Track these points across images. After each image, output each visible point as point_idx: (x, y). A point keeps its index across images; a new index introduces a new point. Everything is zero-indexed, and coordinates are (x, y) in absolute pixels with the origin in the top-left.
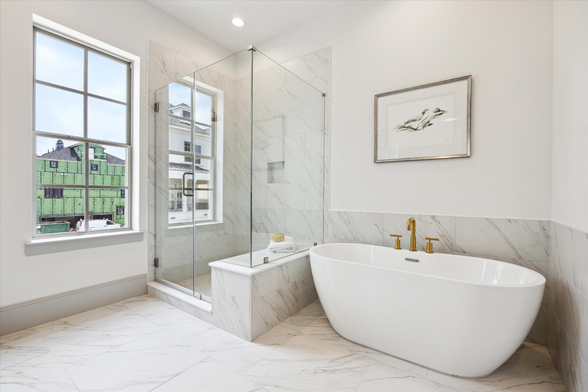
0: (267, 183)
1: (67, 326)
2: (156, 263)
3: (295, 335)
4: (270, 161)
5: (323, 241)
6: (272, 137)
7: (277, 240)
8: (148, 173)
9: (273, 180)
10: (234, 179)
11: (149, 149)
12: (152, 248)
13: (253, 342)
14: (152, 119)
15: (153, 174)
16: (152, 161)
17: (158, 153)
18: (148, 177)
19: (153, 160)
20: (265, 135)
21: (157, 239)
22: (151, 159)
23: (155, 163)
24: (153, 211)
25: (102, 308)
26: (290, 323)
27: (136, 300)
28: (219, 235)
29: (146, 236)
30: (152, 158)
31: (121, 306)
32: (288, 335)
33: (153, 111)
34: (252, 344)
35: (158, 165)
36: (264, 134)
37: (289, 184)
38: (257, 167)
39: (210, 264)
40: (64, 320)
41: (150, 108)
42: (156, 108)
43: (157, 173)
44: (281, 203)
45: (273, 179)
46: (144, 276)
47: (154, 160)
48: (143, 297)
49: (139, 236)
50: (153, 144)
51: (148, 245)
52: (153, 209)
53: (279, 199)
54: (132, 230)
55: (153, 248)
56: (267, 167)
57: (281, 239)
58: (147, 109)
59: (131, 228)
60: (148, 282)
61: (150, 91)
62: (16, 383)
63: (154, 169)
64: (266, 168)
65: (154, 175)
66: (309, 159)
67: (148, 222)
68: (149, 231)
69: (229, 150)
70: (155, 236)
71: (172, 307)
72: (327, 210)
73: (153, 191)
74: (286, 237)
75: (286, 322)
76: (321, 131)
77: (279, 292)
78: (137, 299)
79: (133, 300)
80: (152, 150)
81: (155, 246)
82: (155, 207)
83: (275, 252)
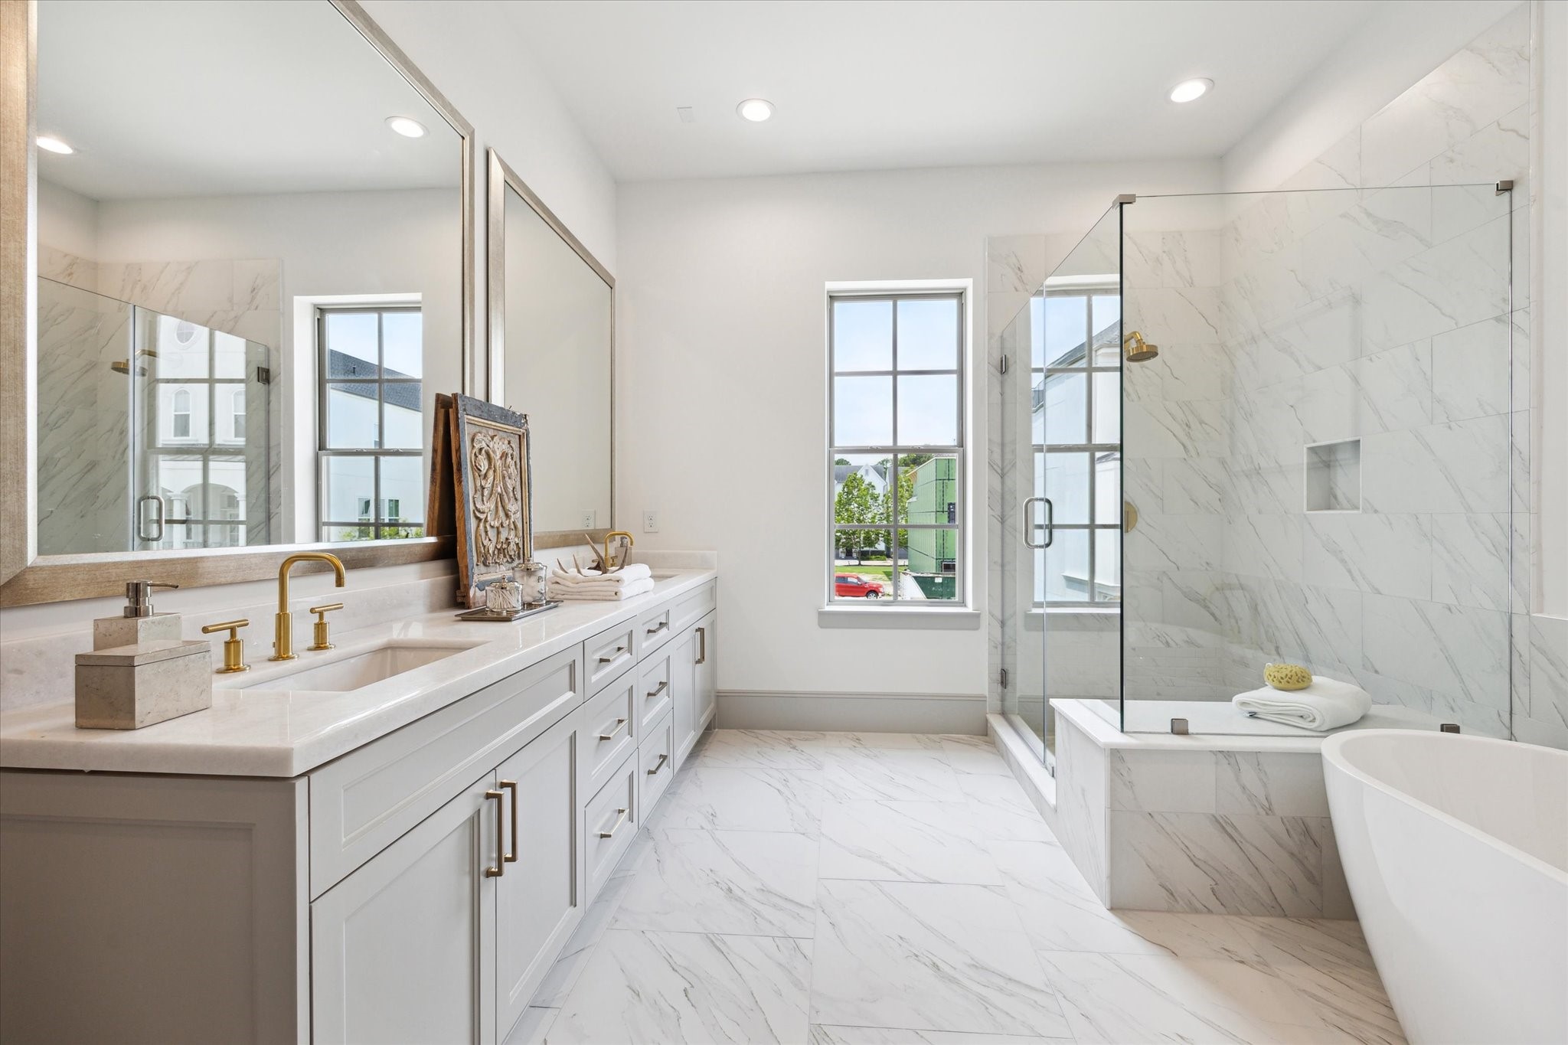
0: (1308, 510)
1: (857, 745)
2: (1004, 679)
3: (1242, 962)
4: (1314, 441)
5: (1508, 724)
6: (1320, 369)
7: (1284, 685)
8: (989, 498)
9: (1333, 500)
10: (1219, 496)
11: (991, 452)
12: (996, 648)
13: (1112, 913)
14: (997, 390)
15: (999, 498)
16: (997, 475)
17: (1008, 456)
18: (989, 505)
19: (997, 472)
20: (1300, 366)
21: (1007, 629)
22: (994, 469)
23: (1002, 477)
24: (1000, 573)
25: (909, 735)
26: (1259, 929)
27: (963, 740)
28: (1167, 642)
29: (985, 620)
30: (995, 467)
31: (935, 741)
32: (1224, 951)
33: (999, 374)
34: (1109, 915)
35: (1008, 482)
36: (1297, 361)
37: (1376, 511)
38: (1277, 462)
39: (1053, 702)
40: (859, 735)
41: (993, 370)
42: (1004, 367)
43: (1007, 497)
44: (1349, 571)
45: (1335, 497)
46: (980, 699)
47: (1000, 471)
48: (976, 740)
49: (971, 621)
50: (997, 438)
51: (989, 639)
52: (999, 568)
53: (1343, 561)
54: (965, 606)
55: (1000, 647)
56: (1305, 461)
57: (1298, 682)
58: (987, 372)
59: (963, 603)
60: (988, 711)
61: (991, 336)
62: (778, 790)
63: (1000, 491)
64: (1303, 464)
65: (1000, 501)
66: (1450, 428)
67: (989, 595)
68: (990, 613)
69: (1201, 422)
70: (1003, 624)
71: (1010, 774)
72: (1528, 614)
73: (1000, 532)
74: (1315, 679)
75: (1246, 920)
76: (1498, 319)
77: (1223, 828)
78: (966, 738)
79: (958, 739)
80: (997, 450)
81: (1003, 644)
82: (1003, 566)
83: (1253, 715)
